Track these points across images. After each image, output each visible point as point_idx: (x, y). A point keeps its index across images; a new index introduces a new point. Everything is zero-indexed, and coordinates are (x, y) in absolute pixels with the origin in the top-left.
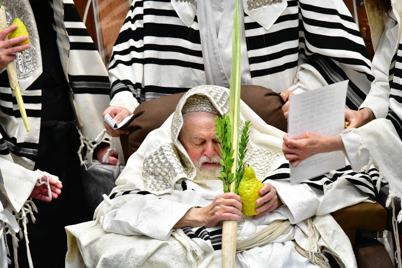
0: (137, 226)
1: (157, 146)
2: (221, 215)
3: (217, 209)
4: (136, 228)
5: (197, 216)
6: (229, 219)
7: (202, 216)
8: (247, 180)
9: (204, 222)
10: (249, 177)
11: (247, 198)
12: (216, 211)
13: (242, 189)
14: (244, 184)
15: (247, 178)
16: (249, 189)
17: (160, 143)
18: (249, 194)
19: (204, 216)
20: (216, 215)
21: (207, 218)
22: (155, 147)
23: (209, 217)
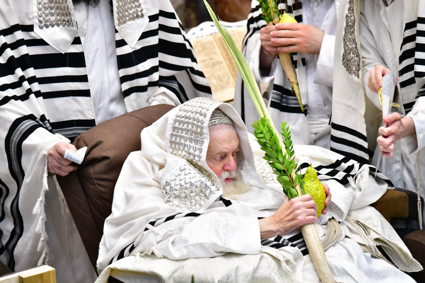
0: (225, 245)
1: (175, 166)
2: (305, 218)
3: (299, 213)
4: (225, 246)
5: (268, 226)
6: (312, 222)
7: (275, 225)
8: (313, 181)
9: (279, 231)
10: (315, 177)
11: (318, 200)
12: (298, 215)
13: (312, 191)
14: (312, 185)
15: (313, 179)
16: (318, 190)
17: (178, 163)
18: (320, 195)
19: (278, 225)
20: (299, 220)
21: (282, 226)
22: (174, 168)
23: (284, 224)
